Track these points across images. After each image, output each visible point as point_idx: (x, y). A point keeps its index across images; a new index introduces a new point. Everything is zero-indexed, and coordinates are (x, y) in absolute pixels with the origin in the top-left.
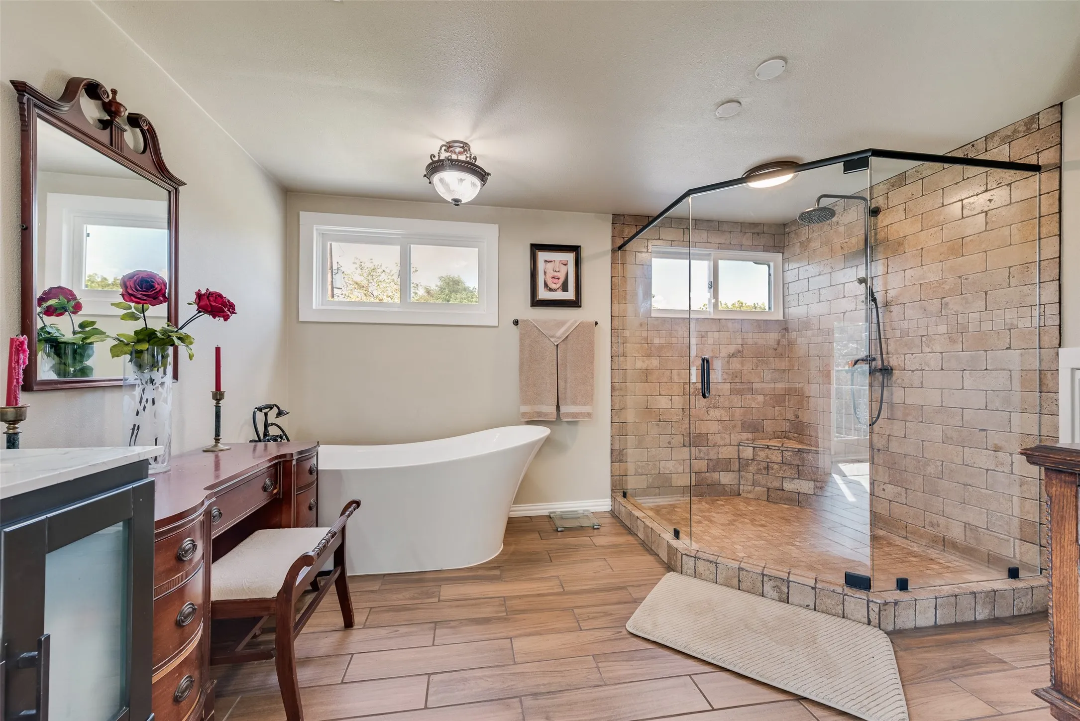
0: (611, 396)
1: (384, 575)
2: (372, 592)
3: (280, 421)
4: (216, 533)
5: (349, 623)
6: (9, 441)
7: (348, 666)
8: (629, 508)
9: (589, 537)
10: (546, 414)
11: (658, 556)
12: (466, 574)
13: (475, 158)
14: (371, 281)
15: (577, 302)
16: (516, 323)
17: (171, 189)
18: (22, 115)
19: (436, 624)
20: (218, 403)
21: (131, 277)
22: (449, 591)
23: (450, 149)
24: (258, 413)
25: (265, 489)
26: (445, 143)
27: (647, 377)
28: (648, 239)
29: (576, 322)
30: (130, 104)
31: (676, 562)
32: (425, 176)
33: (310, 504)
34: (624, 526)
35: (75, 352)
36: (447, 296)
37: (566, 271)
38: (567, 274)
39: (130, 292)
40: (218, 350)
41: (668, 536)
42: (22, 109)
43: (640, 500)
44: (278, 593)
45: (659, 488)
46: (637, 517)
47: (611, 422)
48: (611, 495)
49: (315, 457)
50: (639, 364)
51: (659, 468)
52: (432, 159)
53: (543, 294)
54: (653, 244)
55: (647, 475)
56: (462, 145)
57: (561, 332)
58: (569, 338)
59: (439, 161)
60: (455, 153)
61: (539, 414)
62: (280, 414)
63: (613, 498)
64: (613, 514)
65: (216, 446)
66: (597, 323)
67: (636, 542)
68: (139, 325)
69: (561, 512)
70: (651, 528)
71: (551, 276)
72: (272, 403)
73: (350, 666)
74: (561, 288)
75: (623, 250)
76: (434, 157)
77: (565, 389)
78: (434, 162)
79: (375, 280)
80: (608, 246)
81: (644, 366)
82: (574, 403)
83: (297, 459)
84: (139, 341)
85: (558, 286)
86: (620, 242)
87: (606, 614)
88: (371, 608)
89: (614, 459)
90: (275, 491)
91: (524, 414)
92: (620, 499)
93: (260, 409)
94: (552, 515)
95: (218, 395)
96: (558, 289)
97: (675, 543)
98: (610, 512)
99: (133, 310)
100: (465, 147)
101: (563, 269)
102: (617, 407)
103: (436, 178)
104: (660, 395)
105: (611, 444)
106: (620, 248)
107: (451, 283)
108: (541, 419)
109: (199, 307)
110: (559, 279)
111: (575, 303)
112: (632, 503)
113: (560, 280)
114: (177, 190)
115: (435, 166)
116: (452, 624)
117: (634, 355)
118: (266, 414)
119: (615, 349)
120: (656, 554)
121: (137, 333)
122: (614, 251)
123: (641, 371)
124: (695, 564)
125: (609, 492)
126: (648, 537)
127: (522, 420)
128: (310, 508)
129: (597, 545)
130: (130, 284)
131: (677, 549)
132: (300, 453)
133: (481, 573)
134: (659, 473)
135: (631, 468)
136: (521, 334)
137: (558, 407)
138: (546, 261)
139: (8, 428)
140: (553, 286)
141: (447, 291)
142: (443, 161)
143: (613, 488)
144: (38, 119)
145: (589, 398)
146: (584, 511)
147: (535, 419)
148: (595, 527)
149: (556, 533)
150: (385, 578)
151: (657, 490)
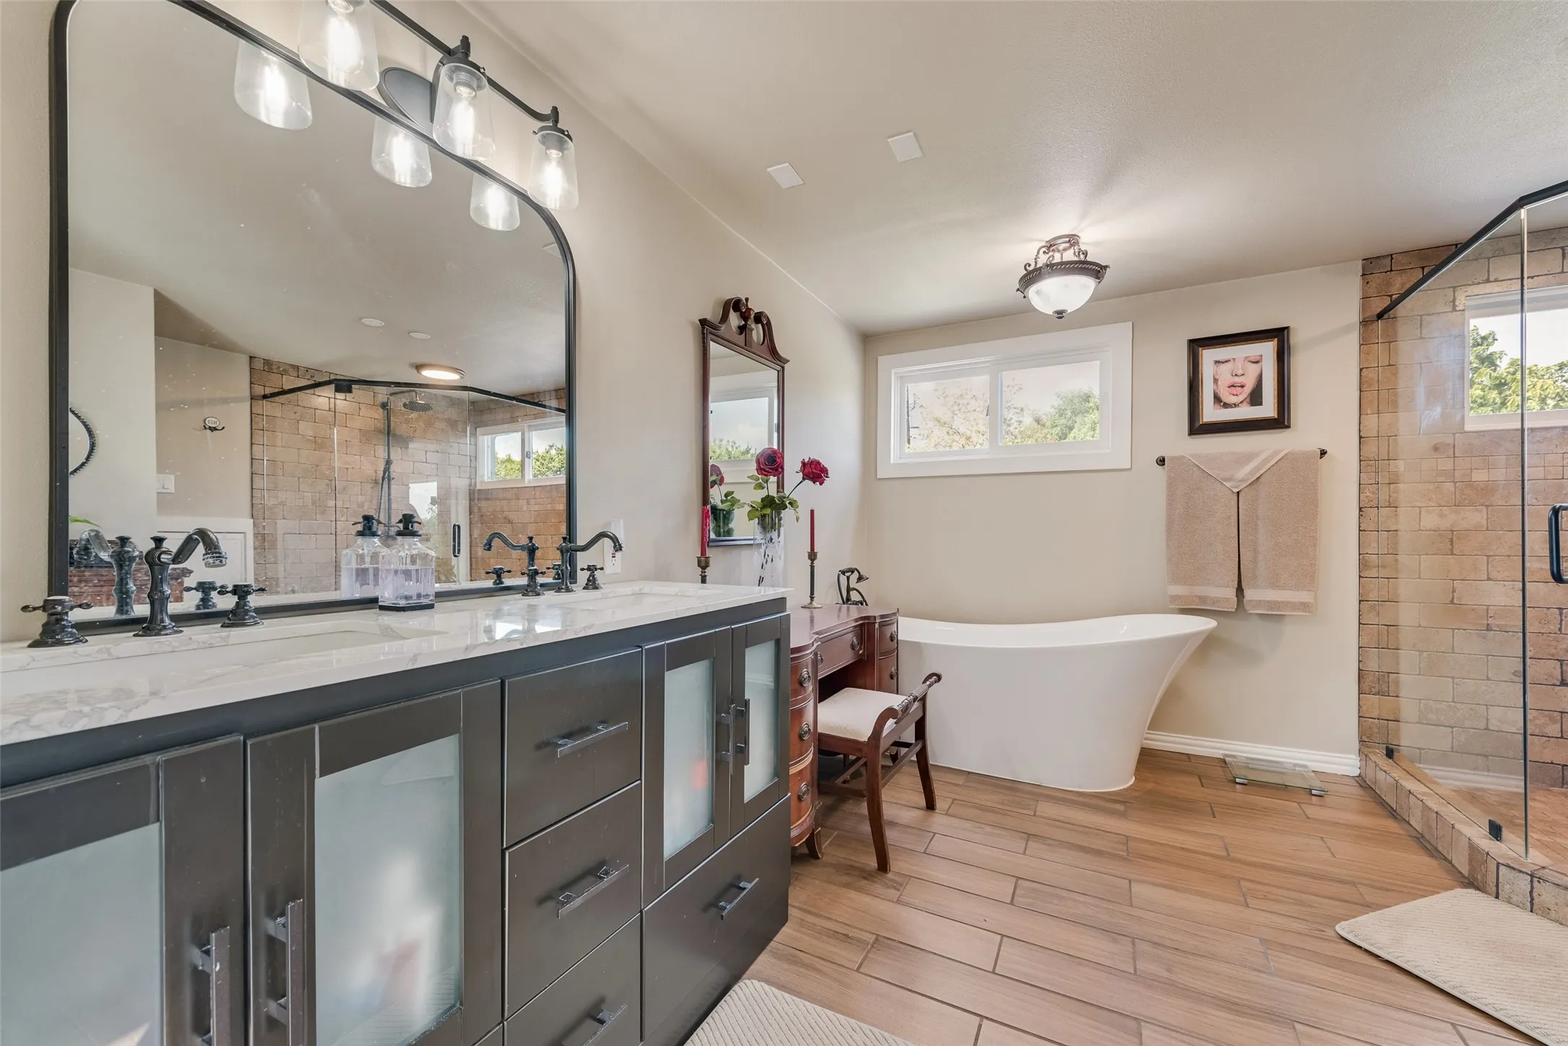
0: (1360, 576)
1: (969, 773)
2: (956, 785)
3: (859, 586)
4: (822, 675)
5: (930, 806)
6: (702, 579)
7: (930, 842)
8: (1394, 775)
9: (1298, 803)
10: (1216, 601)
11: (1450, 862)
12: (1075, 798)
13: (1086, 254)
14: (957, 412)
15: (1281, 420)
16: (1161, 462)
17: (779, 368)
18: (704, 342)
19: (1029, 836)
20: (812, 563)
21: (762, 454)
22: (1046, 809)
23: (1051, 249)
24: (842, 576)
25: (853, 647)
26: (1044, 244)
27: (1452, 545)
28: (1454, 287)
29: (1276, 453)
30: (755, 307)
31: (1485, 876)
32: (1018, 290)
33: (892, 672)
34: (1383, 804)
35: (724, 516)
36: (1068, 421)
37: (1258, 372)
38: (1260, 377)
39: (762, 467)
40: (812, 512)
41: (1477, 834)
42: (704, 338)
43: (1430, 771)
44: (869, 738)
45: (1486, 756)
46: (1410, 791)
47: (1360, 623)
48: (1359, 750)
49: (896, 624)
50: (1431, 520)
51: (1487, 720)
52: (1026, 270)
53: (1210, 413)
54: (1467, 294)
55: (1452, 727)
56: (1068, 239)
57: (1244, 472)
58: (1262, 480)
59: (1036, 270)
60: (1059, 251)
61: (1203, 599)
62: (860, 579)
63: (1363, 753)
64: (1361, 781)
65: (811, 603)
66: (1323, 453)
67: (1401, 832)
68: (763, 493)
69: (1246, 757)
70: (1437, 813)
71: (1228, 384)
72: (854, 567)
73: (932, 842)
74: (1248, 400)
75: (1389, 318)
76: (1029, 265)
77: (1255, 561)
78: (1029, 273)
79: (963, 410)
80: (1352, 315)
81: (1445, 524)
82: (1274, 585)
83: (879, 623)
84: (764, 507)
85: (1241, 398)
86: (1379, 304)
87: (1301, 903)
88: (954, 799)
89: (1365, 687)
90: (861, 652)
91: (1174, 598)
92: (1379, 757)
93: (843, 573)
94: (1227, 759)
95: (812, 556)
96: (1241, 402)
97: (1486, 843)
98: (1357, 779)
99: (761, 481)
100: (1072, 240)
101: (1253, 371)
102: (1373, 596)
103: (1032, 291)
104: (1489, 579)
105: (1359, 661)
106: (1380, 316)
107: (1076, 401)
108: (1206, 608)
109: (804, 475)
110: (1242, 386)
111: (1280, 422)
112: (1403, 769)
113: (1245, 388)
114: (783, 368)
115: (1031, 277)
116: (1050, 842)
117: (1417, 504)
118: (848, 578)
119: (1368, 494)
120: (1446, 859)
121: (763, 500)
122: (1365, 323)
123: (1437, 533)
124: (1532, 888)
125: (1356, 745)
126: (1430, 827)
127: (1171, 606)
128: (892, 677)
129: (1310, 816)
130: (762, 460)
131: (1488, 854)
132: (882, 617)
133: (1094, 801)
134: (1487, 729)
135: (1408, 709)
136: (1169, 477)
137: (1240, 590)
138: (1217, 362)
139: (702, 572)
140: (1233, 400)
141: (1069, 413)
142: (1040, 268)
143: (1365, 738)
144: (711, 342)
145: (1308, 575)
146: (1295, 765)
147: (1195, 607)
148: (1314, 792)
149: (1232, 784)
150: (970, 776)
151: (1480, 760)
